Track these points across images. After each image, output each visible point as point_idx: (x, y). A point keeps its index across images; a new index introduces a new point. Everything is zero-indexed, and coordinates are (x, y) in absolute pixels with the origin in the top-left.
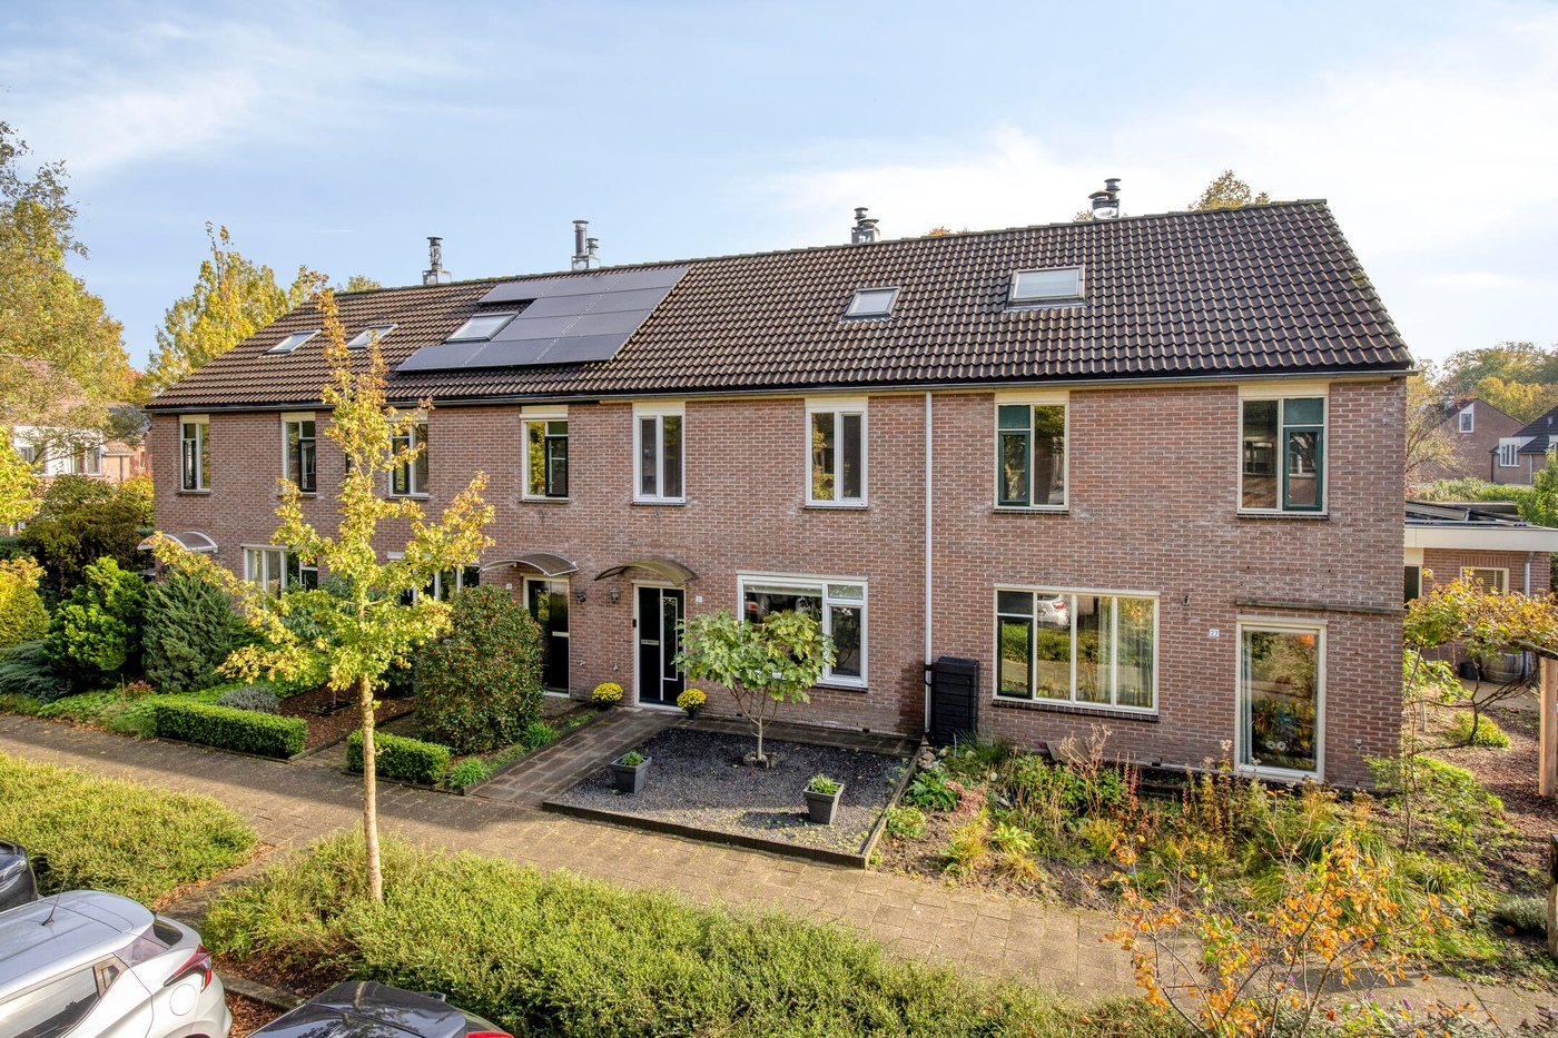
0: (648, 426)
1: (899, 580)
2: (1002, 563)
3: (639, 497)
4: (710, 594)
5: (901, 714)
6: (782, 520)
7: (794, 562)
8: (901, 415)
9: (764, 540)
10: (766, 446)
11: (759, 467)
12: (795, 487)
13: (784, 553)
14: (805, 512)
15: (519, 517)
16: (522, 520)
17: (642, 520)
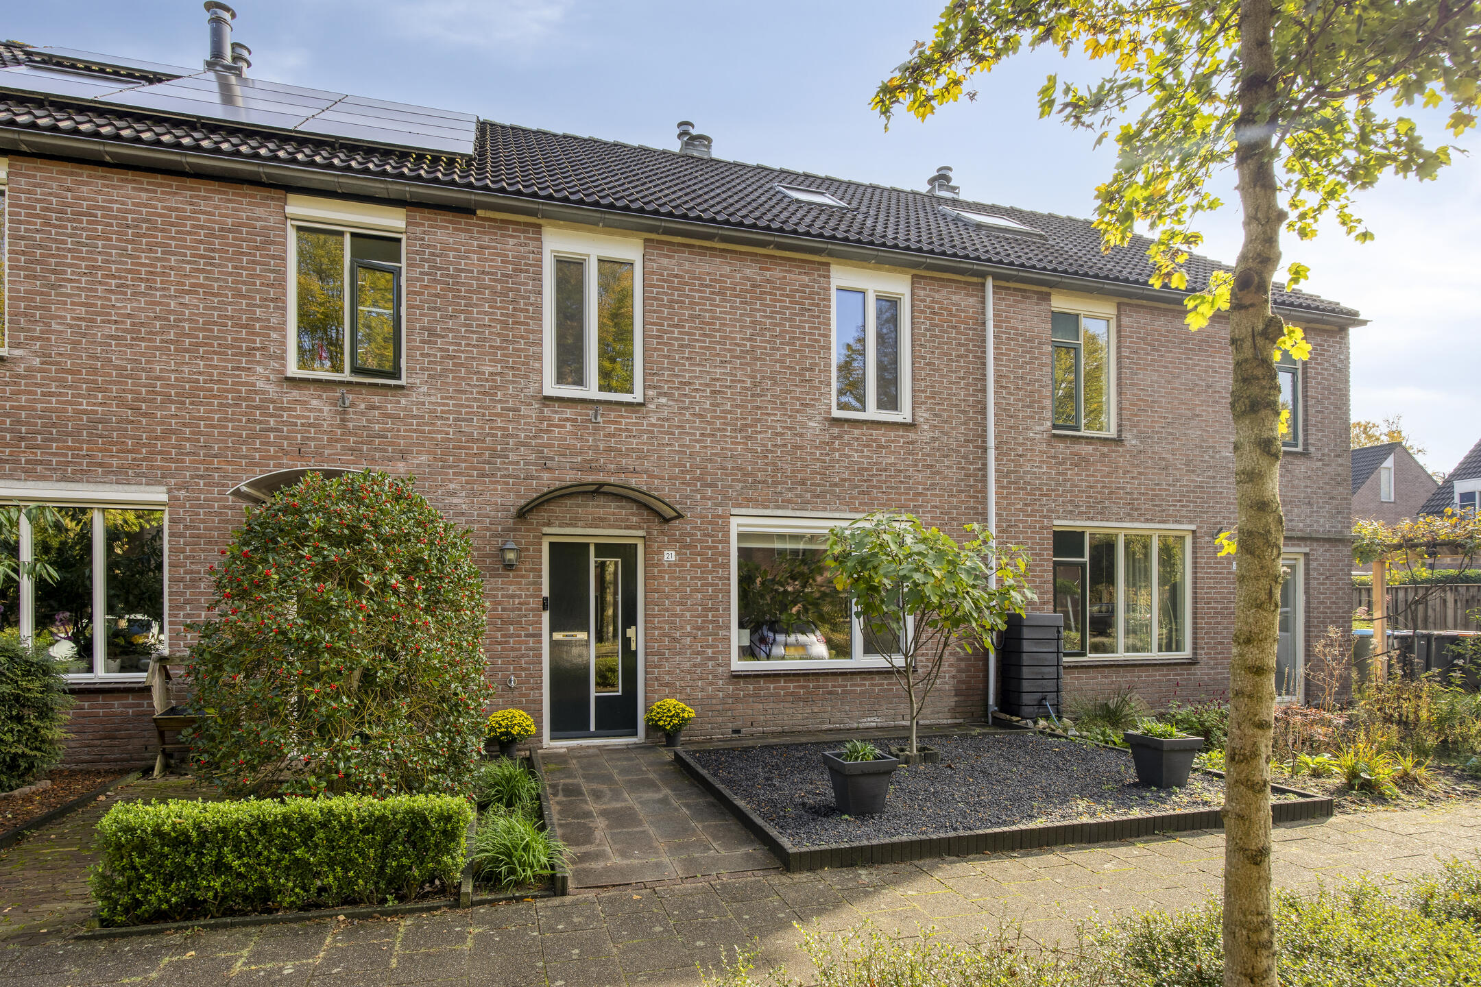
0: (570, 271)
1: (953, 519)
2: (1061, 496)
3: (551, 388)
4: (689, 547)
5: (956, 695)
6: (801, 435)
7: (818, 496)
8: (954, 305)
9: (774, 464)
10: (776, 325)
11: (766, 354)
12: (819, 388)
13: (803, 484)
14: (831, 425)
15: (282, 409)
16: (289, 416)
17: (564, 426)
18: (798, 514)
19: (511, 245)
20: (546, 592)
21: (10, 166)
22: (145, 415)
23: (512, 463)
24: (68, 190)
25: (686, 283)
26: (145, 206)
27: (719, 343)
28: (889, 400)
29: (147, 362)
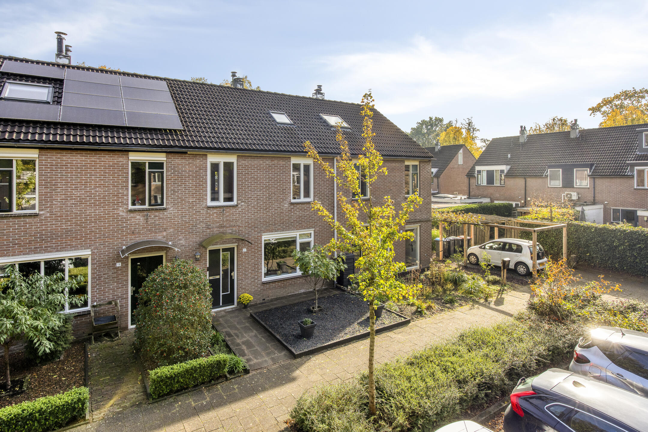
0: (215, 167)
3: (210, 203)
4: (250, 247)
6: (282, 209)
9: (275, 219)
10: (275, 177)
11: (273, 186)
12: (287, 195)
13: (283, 223)
14: (291, 205)
15: (128, 220)
16: (130, 222)
17: (214, 215)
18: (282, 232)
19: (198, 162)
20: (208, 266)
21: (39, 153)
22: (84, 227)
23: (198, 228)
24: (59, 158)
25: (250, 168)
26: (84, 161)
27: (259, 184)
28: (307, 195)
29: (85, 211)
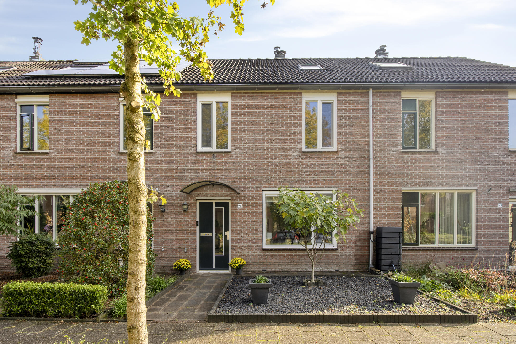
0: (206, 107)
1: (354, 189)
2: (406, 177)
3: (200, 149)
4: (247, 203)
5: (355, 260)
6: (290, 159)
7: (296, 182)
8: (355, 102)
9: (279, 171)
10: (280, 118)
11: (276, 130)
12: (297, 141)
13: (291, 178)
14: (302, 155)
15: (118, 162)
16: (120, 164)
17: (203, 162)
19: (186, 101)
20: (198, 219)
21: (50, 97)
22: (82, 167)
23: (186, 175)
24: (64, 102)
25: (246, 107)
26: (82, 104)
27: (258, 127)
28: (327, 141)
29: (83, 151)
